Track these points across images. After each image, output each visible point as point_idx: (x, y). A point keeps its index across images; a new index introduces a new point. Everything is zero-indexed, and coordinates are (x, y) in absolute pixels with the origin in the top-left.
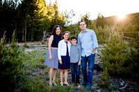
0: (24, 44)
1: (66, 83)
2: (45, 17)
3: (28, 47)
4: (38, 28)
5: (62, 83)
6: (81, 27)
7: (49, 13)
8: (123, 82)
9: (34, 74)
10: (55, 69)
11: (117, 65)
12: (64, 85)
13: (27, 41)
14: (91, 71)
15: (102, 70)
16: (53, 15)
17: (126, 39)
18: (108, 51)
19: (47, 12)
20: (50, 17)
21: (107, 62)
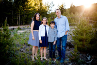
0: (17, 27)
1: (45, 58)
2: (33, 7)
3: (20, 29)
4: (28, 15)
5: (42, 58)
6: (56, 14)
7: (36, 5)
8: (90, 57)
9: (22, 50)
10: (36, 47)
11: (85, 43)
12: (43, 59)
13: (21, 24)
14: (64, 49)
15: (73, 47)
16: (39, 6)
17: (92, 22)
18: (78, 32)
19: (34, 4)
20: (36, 8)
21: (77, 41)
